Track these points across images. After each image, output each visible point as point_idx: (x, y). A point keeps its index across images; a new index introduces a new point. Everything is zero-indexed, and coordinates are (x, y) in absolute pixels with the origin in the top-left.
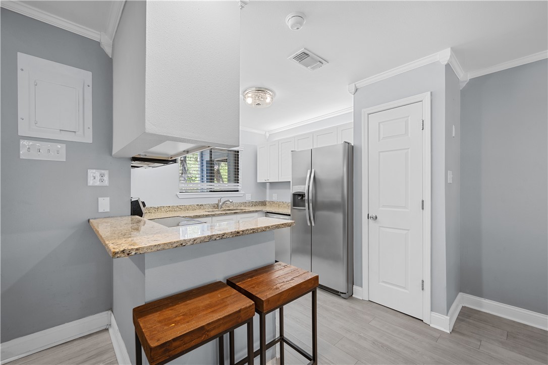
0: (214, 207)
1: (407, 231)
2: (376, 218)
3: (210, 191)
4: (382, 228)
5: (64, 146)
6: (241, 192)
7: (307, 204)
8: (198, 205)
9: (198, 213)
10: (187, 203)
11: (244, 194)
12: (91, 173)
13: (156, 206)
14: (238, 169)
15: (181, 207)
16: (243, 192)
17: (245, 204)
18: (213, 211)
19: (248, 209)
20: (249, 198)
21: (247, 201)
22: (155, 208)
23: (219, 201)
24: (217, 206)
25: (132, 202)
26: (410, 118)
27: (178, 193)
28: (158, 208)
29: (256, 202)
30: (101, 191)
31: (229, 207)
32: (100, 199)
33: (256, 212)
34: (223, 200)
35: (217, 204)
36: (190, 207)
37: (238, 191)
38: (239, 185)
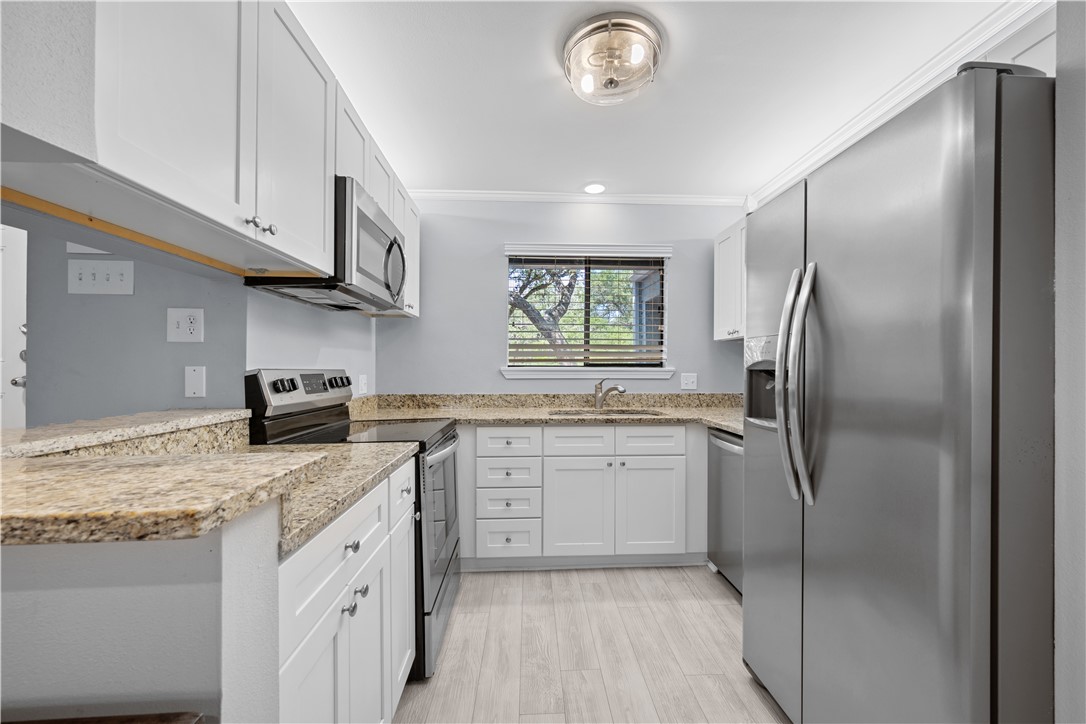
0: (587, 401)
3: (586, 365)
6: (667, 367)
7: (780, 411)
8: (547, 396)
9: (543, 414)
10: (522, 390)
11: (674, 374)
12: (173, 314)
13: (458, 394)
15: (509, 399)
16: (673, 368)
17: (676, 400)
18: (578, 413)
19: (670, 413)
20: (689, 382)
21: (681, 393)
22: (455, 397)
23: (599, 387)
24: (588, 401)
25: (246, 379)
27: (504, 368)
28: (461, 397)
29: (713, 395)
30: (191, 353)
31: (628, 404)
32: (189, 369)
33: (679, 422)
34: (606, 386)
35: (594, 396)
36: (529, 400)
37: (661, 365)
38: (664, 348)
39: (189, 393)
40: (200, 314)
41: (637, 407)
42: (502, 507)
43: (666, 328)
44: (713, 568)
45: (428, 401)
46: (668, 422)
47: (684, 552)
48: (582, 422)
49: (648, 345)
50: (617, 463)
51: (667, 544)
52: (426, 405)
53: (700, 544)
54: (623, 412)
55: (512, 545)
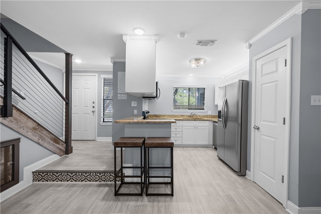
1: (275, 139)
2: (259, 128)
3: (189, 109)
4: (262, 135)
5: (126, 95)
6: (205, 110)
7: (222, 118)
8: (181, 115)
9: (181, 118)
10: (176, 114)
11: (207, 111)
12: (133, 102)
14: (204, 98)
15: (174, 116)
17: (207, 116)
19: (206, 119)
20: (210, 113)
23: (191, 114)
24: (190, 116)
25: (143, 112)
26: (279, 59)
27: (173, 110)
28: (164, 115)
29: (214, 116)
30: (134, 108)
31: (197, 117)
32: (134, 110)
33: (208, 120)
34: (193, 114)
35: (191, 115)
36: (178, 116)
37: (204, 109)
38: (204, 106)
39: (134, 114)
40: (136, 102)
41: (199, 118)
42: (175, 135)
43: (205, 102)
44: (214, 147)
45: (158, 116)
46: (206, 120)
47: (208, 144)
48: (189, 120)
49: (200, 105)
50: (196, 128)
51: (205, 143)
52: (158, 117)
53: (211, 143)
54: (196, 119)
55: (176, 142)
